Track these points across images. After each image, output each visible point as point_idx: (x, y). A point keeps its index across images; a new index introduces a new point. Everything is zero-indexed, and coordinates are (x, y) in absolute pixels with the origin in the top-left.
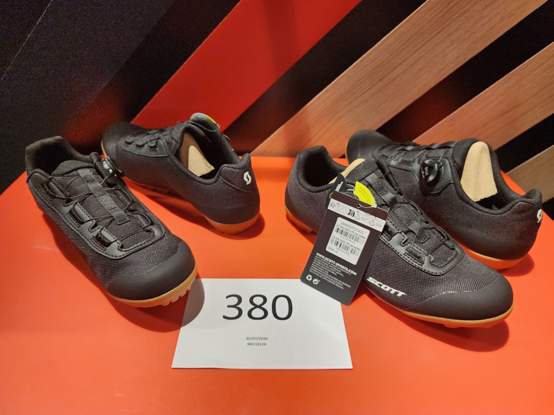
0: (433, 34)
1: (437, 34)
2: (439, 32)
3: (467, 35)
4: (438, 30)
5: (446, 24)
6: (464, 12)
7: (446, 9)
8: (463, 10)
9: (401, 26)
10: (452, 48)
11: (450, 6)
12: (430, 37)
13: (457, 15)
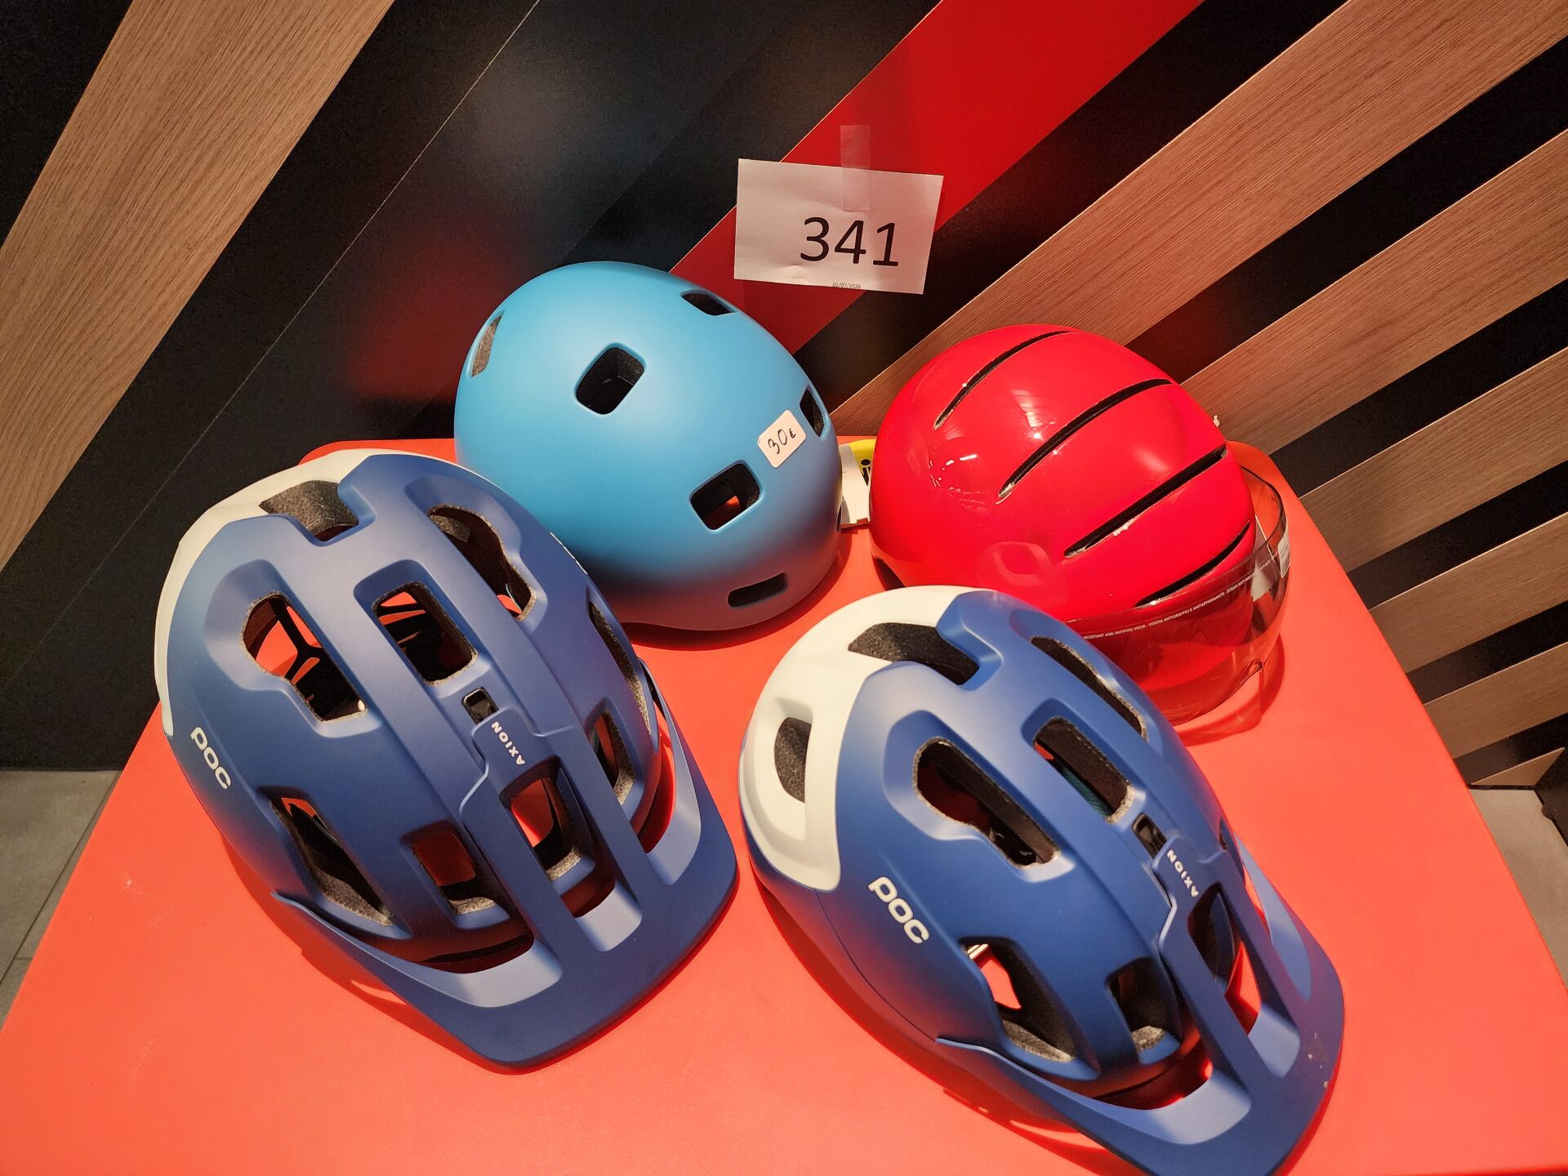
0: (1206, 188)
1: (1217, 184)
2: (1220, 182)
3: (1281, 185)
4: (1220, 177)
5: (1234, 167)
6: (1273, 143)
7: (1233, 140)
8: (1273, 138)
9: (1138, 174)
10: (1247, 211)
11: (1244, 131)
12: (1200, 192)
13: (1259, 148)
